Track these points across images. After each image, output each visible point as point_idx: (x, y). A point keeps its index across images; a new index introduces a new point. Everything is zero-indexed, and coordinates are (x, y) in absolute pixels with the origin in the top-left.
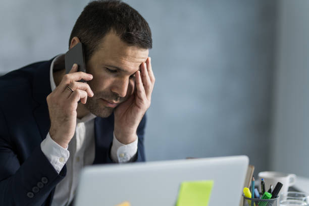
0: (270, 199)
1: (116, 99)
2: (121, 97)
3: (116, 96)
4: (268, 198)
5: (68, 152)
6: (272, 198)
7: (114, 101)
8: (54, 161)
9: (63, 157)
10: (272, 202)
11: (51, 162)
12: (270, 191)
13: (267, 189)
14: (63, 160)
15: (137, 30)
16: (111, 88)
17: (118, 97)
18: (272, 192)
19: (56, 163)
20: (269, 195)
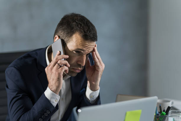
0: (165, 116)
1: (80, 67)
2: (82, 66)
3: (80, 66)
4: (164, 115)
5: (59, 96)
6: (166, 115)
7: (79, 68)
8: (52, 102)
9: (57, 99)
10: (166, 117)
11: (51, 102)
12: (164, 111)
13: (162, 110)
14: (57, 100)
15: (90, 32)
16: (77, 61)
17: (81, 66)
18: (165, 111)
19: (53, 103)
20: (164, 113)
